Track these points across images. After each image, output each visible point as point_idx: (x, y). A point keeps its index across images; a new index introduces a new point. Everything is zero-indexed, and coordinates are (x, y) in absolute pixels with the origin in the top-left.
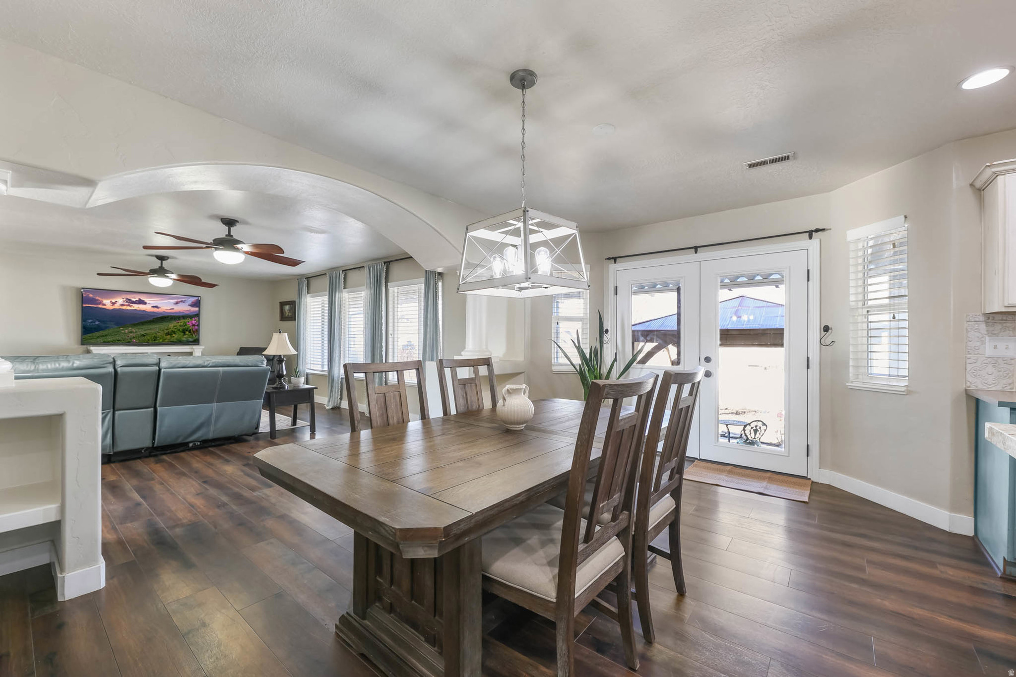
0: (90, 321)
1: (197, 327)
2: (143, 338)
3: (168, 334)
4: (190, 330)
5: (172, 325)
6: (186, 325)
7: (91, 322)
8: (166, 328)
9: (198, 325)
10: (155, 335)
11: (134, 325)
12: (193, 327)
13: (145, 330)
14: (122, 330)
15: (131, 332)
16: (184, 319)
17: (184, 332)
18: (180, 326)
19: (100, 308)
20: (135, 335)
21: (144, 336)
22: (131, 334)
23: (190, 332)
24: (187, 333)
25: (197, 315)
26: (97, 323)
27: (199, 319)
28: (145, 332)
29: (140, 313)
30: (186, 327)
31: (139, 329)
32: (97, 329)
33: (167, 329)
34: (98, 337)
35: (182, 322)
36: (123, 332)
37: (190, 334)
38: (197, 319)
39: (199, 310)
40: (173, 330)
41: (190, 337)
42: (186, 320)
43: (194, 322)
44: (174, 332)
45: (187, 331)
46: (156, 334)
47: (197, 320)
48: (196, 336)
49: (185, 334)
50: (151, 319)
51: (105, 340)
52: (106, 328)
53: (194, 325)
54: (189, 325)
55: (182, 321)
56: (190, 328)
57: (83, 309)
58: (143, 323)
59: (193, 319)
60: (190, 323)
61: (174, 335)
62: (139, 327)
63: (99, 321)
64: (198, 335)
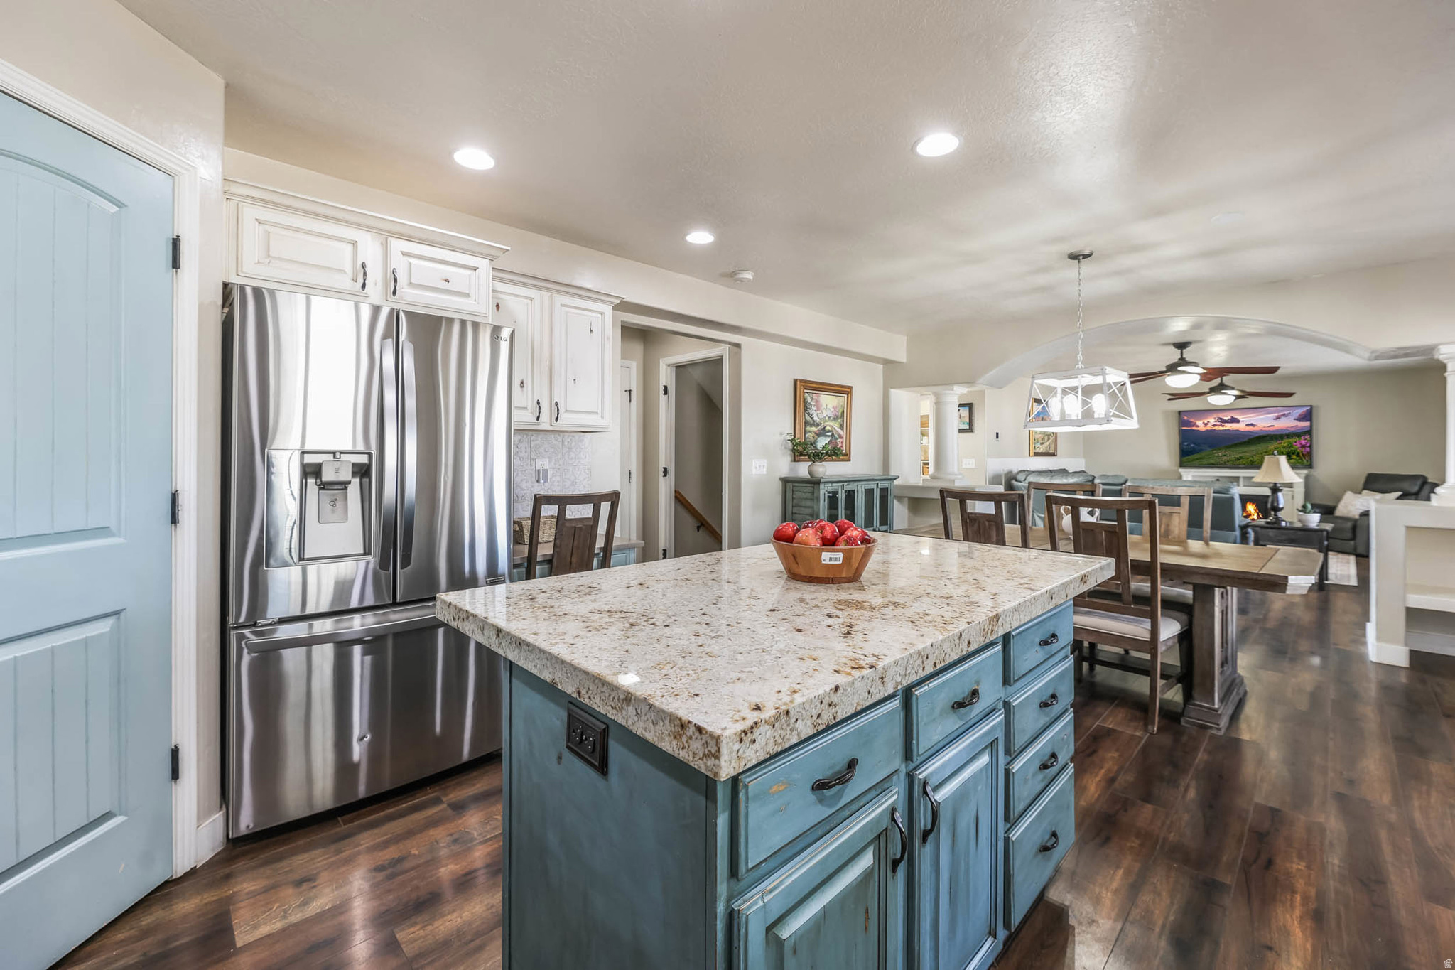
0: (1186, 444)
1: (1308, 449)
2: (1238, 462)
4: (1298, 453)
5: (1272, 447)
6: (1291, 446)
7: (1188, 445)
8: (1265, 450)
9: (1310, 446)
10: (1251, 459)
11: (1228, 447)
12: (1303, 449)
13: (1239, 453)
14: (1216, 453)
16: (1288, 438)
17: (1289, 455)
18: (1284, 447)
19: (1194, 430)
20: (1230, 457)
21: (1238, 459)
22: (1225, 458)
23: (1298, 455)
24: (1294, 457)
25: (1309, 432)
26: (1192, 445)
27: (1311, 438)
28: (1240, 455)
29: (1232, 433)
30: (1292, 449)
31: (1233, 451)
32: (1192, 451)
34: (1194, 460)
35: (1285, 442)
36: (1216, 456)
37: (1298, 458)
38: (1308, 437)
39: (1311, 426)
41: (1298, 463)
42: (1292, 440)
43: (1304, 442)
45: (1293, 454)
46: (1253, 457)
47: (1309, 439)
48: (1307, 461)
50: (1246, 440)
51: (1201, 463)
52: (1201, 450)
53: (1303, 446)
54: (1297, 446)
55: (1287, 440)
56: (1298, 451)
57: (1181, 433)
58: (1237, 445)
59: (1302, 438)
60: (1297, 443)
62: (1232, 449)
63: (1194, 444)
64: (1311, 459)
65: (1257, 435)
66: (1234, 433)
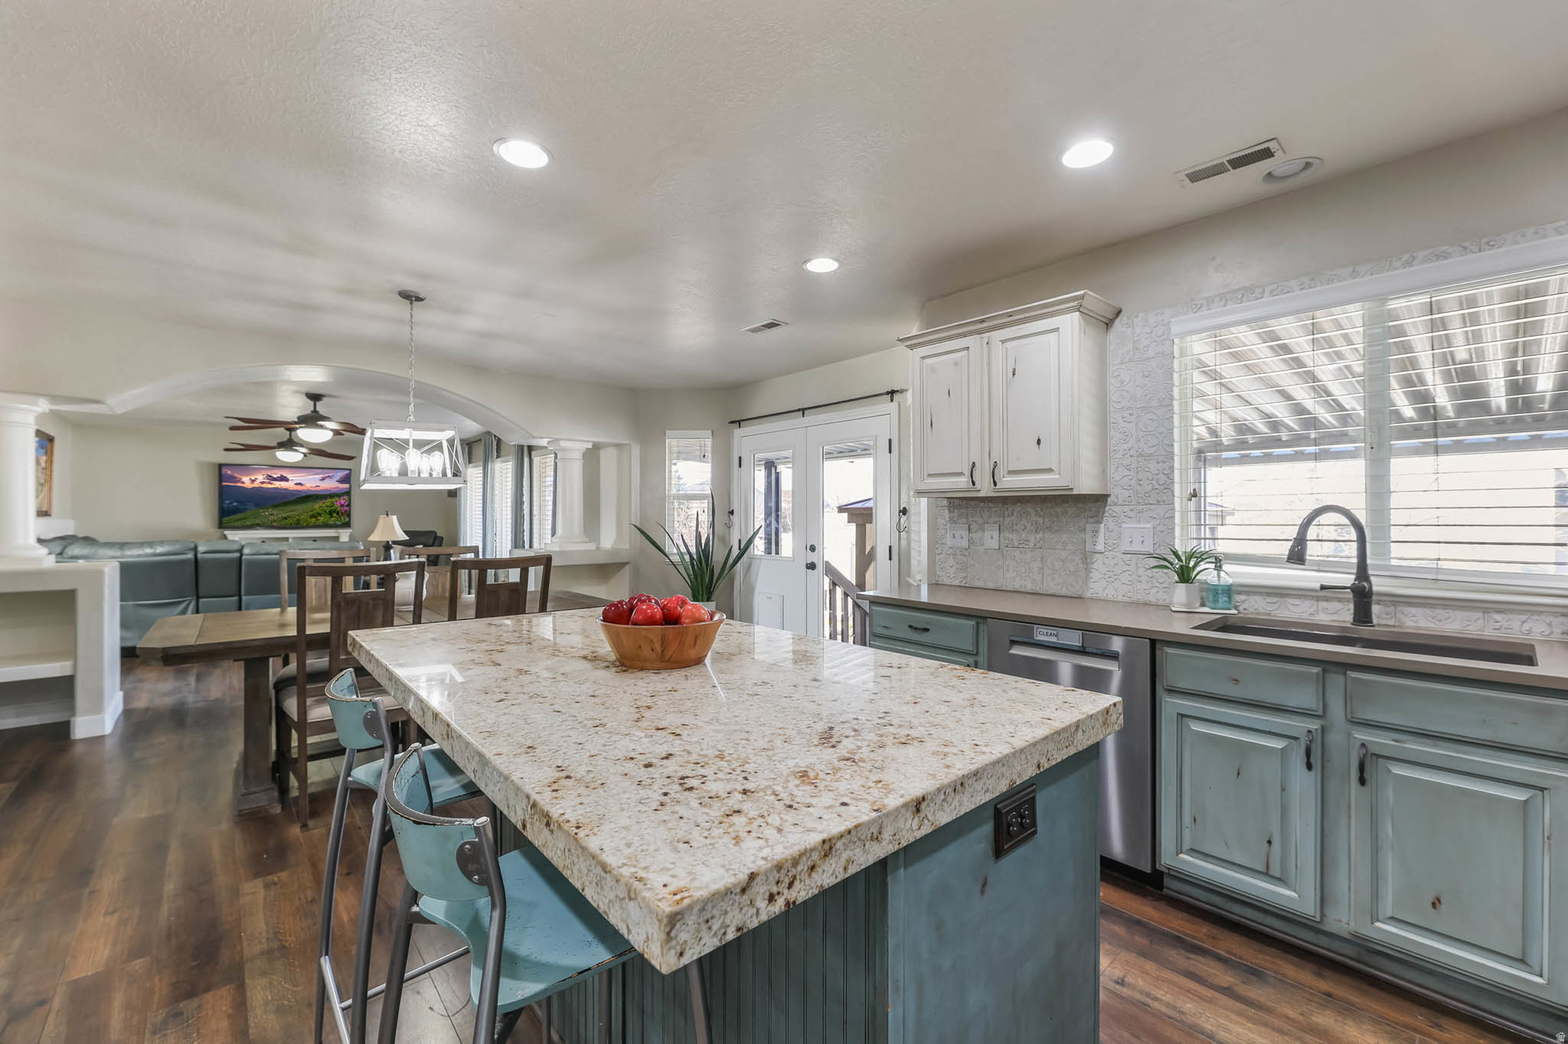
0: (227, 502)
1: (346, 508)
2: (286, 522)
3: (312, 516)
5: (317, 506)
6: (332, 505)
7: (229, 504)
8: (311, 509)
9: (349, 505)
10: (297, 517)
11: (275, 506)
12: (342, 508)
13: (289, 512)
14: (262, 512)
15: (272, 515)
16: (330, 498)
17: (331, 513)
18: (327, 506)
19: (238, 487)
20: (276, 517)
21: (285, 518)
22: (272, 517)
23: (338, 513)
24: (335, 515)
25: (348, 493)
26: (235, 504)
27: (350, 498)
28: (287, 514)
29: (281, 491)
30: (332, 507)
31: (280, 511)
32: (235, 511)
33: (312, 511)
34: (236, 520)
35: (328, 502)
36: (263, 514)
37: (337, 516)
38: (346, 497)
39: (350, 486)
40: (319, 511)
41: (337, 520)
42: (334, 500)
43: (342, 502)
44: (320, 514)
45: (335, 512)
46: (302, 516)
47: (348, 499)
48: (345, 519)
49: (332, 517)
50: (294, 498)
51: (244, 524)
52: (245, 510)
53: (342, 506)
54: (337, 506)
55: (330, 500)
56: (338, 509)
57: (221, 488)
58: (285, 504)
59: (342, 498)
60: (336, 503)
61: (319, 518)
62: (282, 508)
63: (237, 502)
64: (349, 516)
65: (304, 495)
66: (283, 492)
